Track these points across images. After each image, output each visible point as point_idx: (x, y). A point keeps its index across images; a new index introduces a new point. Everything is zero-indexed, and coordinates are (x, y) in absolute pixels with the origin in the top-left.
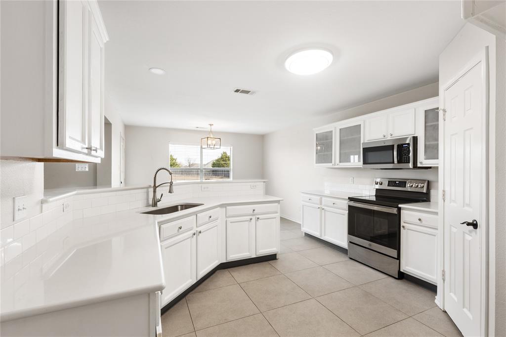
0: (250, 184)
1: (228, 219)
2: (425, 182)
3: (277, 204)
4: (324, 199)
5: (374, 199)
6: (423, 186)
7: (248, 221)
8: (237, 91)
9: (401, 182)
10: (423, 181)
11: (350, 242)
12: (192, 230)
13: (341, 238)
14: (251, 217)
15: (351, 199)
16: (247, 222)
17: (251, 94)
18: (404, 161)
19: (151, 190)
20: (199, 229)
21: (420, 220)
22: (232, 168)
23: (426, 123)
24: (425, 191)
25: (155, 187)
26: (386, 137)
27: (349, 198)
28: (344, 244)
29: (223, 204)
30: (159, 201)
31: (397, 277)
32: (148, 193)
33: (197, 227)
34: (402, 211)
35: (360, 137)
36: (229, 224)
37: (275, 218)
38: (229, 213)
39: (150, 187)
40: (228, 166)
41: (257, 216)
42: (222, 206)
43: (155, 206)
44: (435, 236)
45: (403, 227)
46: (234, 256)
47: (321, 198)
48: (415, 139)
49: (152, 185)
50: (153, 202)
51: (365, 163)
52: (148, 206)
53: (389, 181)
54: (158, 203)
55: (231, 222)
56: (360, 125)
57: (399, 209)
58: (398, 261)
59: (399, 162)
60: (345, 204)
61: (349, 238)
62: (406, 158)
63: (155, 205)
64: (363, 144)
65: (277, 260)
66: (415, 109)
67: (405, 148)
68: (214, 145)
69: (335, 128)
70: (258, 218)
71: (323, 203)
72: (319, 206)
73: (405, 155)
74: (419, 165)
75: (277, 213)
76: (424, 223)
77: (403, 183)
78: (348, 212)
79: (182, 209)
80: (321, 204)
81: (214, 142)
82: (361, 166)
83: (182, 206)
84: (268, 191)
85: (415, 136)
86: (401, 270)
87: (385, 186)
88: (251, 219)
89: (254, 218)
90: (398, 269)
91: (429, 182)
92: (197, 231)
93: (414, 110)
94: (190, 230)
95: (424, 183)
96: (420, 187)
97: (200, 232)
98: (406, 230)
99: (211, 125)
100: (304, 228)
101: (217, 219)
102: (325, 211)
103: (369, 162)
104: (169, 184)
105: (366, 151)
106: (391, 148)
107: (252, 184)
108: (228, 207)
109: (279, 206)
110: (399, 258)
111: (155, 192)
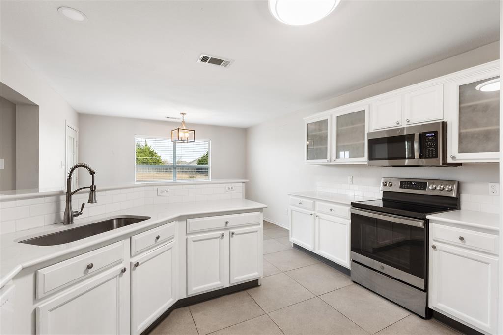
0: (225, 185)
1: (189, 237)
2: (455, 183)
3: (259, 212)
4: (317, 203)
5: (380, 204)
6: (452, 190)
7: (219, 237)
8: (204, 59)
9: (419, 182)
10: (451, 182)
11: (353, 261)
12: (121, 262)
13: (343, 255)
14: (223, 232)
15: (354, 205)
16: (218, 239)
17: (225, 65)
18: (429, 155)
19: (63, 198)
20: (134, 260)
21: (462, 239)
22: (210, 165)
23: (460, 103)
24: (454, 195)
25: (69, 194)
26: (400, 125)
27: (352, 204)
28: (346, 262)
29: (181, 216)
30: (78, 215)
31: (424, 316)
32: (58, 203)
33: (131, 257)
34: (430, 224)
35: (364, 126)
36: (191, 244)
37: (257, 232)
38: (190, 229)
39: (61, 193)
40: (207, 163)
41: (232, 231)
42: (180, 218)
43: (68, 224)
44: (488, 264)
45: (434, 247)
46: (197, 289)
47: (314, 202)
48: (445, 125)
49: (65, 190)
50: (66, 217)
51: (371, 157)
52: (57, 222)
53: (401, 182)
54: (74, 218)
55: (194, 241)
56: (364, 110)
57: (427, 222)
58: (426, 293)
59: (420, 157)
60: (347, 212)
61: (351, 256)
62: (432, 151)
63: (69, 220)
64: (369, 134)
65: (258, 288)
66: (444, 85)
67: (430, 138)
68: (187, 139)
69: (331, 115)
70: (233, 234)
71: (317, 209)
72: (312, 212)
73: (431, 147)
74: (450, 160)
75: (259, 224)
76: (468, 243)
77: (422, 184)
78: (350, 221)
79: (119, 226)
80: (314, 210)
81: (187, 135)
82: (367, 163)
83: (119, 220)
84: (248, 195)
85: (445, 121)
86: (430, 306)
87: (396, 188)
88: (223, 235)
89: (227, 233)
90: (425, 305)
91: (459, 183)
92: (131, 263)
93: (442, 87)
94: (118, 264)
95: (453, 185)
96: (448, 190)
97: (137, 265)
98: (438, 251)
99: (183, 114)
100: (292, 238)
101: (173, 238)
102: (320, 218)
103: (377, 157)
104: (89, 189)
105: (373, 143)
106: (411, 137)
107: (228, 185)
108: (189, 220)
109: (262, 214)
110: (426, 290)
111: (69, 201)
